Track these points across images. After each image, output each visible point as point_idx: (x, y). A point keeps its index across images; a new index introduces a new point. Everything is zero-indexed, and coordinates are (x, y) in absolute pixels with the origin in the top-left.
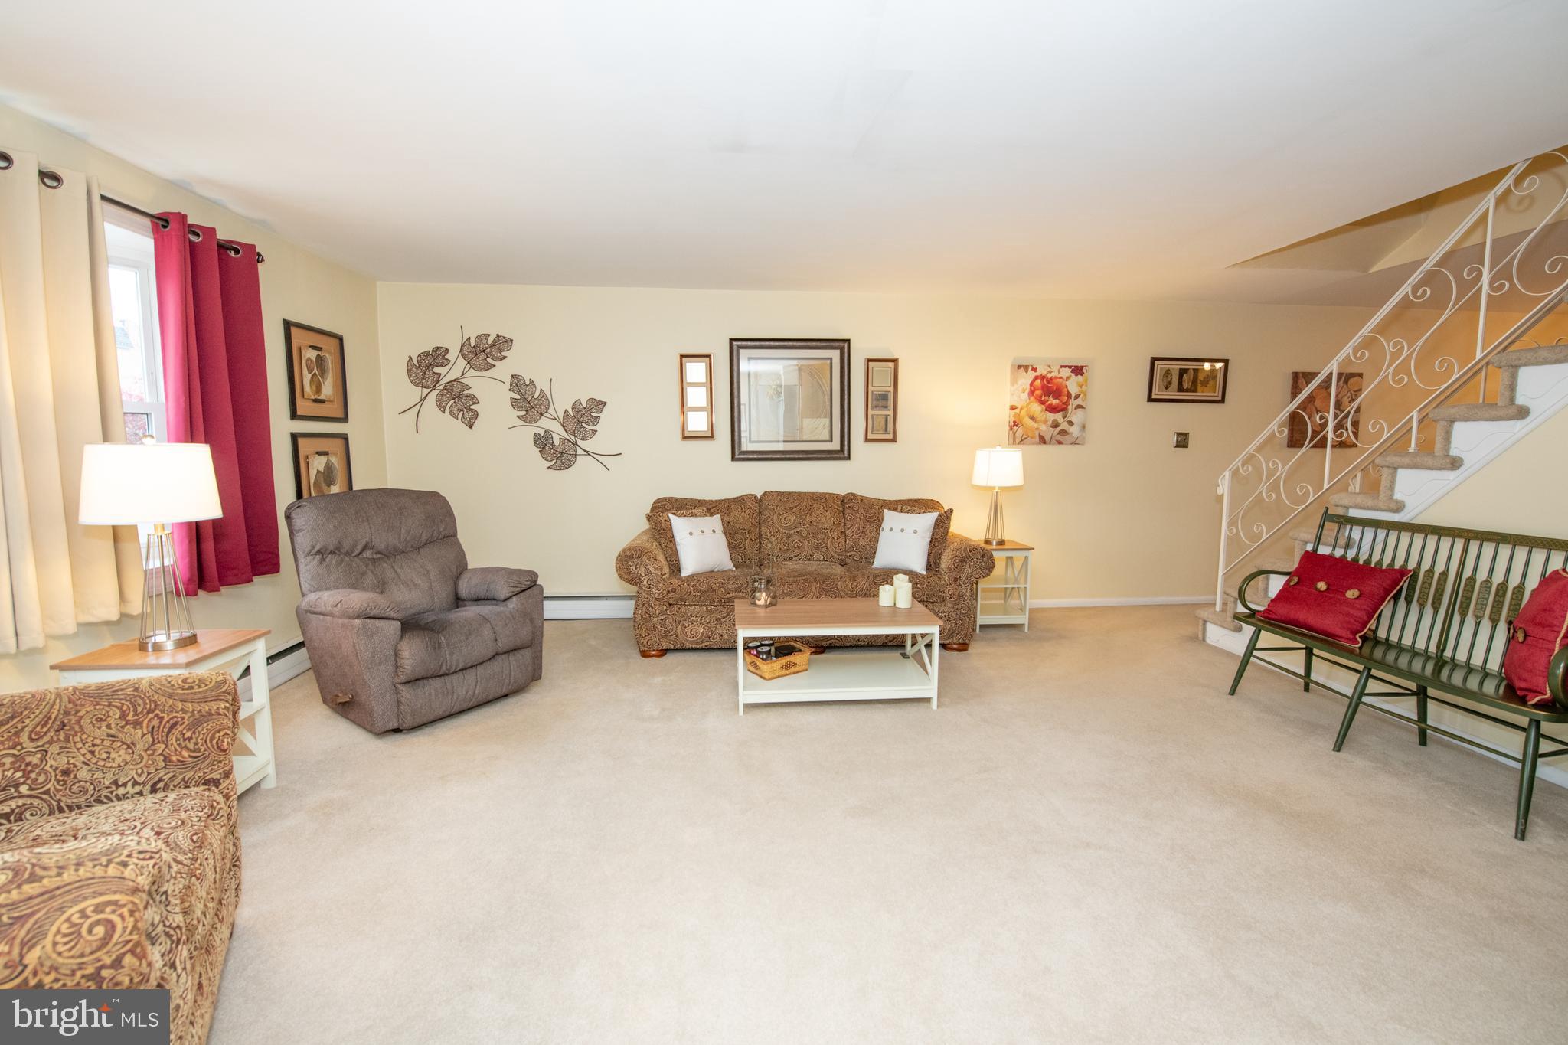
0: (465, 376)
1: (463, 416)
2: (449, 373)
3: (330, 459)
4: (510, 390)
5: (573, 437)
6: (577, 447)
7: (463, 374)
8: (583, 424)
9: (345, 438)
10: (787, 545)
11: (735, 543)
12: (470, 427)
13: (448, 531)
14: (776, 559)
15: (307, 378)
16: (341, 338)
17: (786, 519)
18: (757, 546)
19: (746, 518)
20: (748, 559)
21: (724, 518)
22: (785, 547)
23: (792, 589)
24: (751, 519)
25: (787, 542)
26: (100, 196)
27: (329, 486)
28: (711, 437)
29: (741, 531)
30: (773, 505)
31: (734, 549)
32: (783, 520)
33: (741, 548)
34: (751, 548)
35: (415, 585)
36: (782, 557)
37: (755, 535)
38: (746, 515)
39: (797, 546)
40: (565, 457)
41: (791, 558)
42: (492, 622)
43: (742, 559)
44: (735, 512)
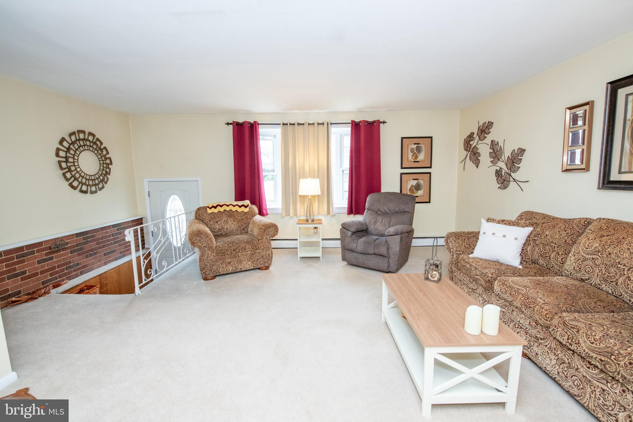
0: (478, 143)
1: (476, 163)
2: (473, 143)
3: (419, 181)
4: (490, 148)
5: (509, 171)
6: (511, 177)
7: (477, 143)
8: (515, 164)
9: (430, 173)
10: (580, 267)
11: (544, 252)
12: (477, 167)
13: (406, 210)
14: (571, 275)
15: (410, 154)
16: (431, 138)
17: (589, 245)
18: (563, 260)
19: (562, 236)
20: (551, 267)
21: (546, 231)
22: (578, 268)
23: (506, 291)
24: (567, 238)
25: (580, 265)
26: (331, 124)
27: (418, 191)
28: (584, 169)
29: (552, 244)
30: (591, 230)
31: (542, 256)
32: (587, 245)
33: (546, 257)
34: (555, 259)
35: (385, 225)
36: (575, 275)
37: (563, 251)
38: (564, 234)
39: (588, 270)
40: (505, 182)
41: (582, 280)
42: (376, 242)
43: (547, 266)
44: (557, 230)
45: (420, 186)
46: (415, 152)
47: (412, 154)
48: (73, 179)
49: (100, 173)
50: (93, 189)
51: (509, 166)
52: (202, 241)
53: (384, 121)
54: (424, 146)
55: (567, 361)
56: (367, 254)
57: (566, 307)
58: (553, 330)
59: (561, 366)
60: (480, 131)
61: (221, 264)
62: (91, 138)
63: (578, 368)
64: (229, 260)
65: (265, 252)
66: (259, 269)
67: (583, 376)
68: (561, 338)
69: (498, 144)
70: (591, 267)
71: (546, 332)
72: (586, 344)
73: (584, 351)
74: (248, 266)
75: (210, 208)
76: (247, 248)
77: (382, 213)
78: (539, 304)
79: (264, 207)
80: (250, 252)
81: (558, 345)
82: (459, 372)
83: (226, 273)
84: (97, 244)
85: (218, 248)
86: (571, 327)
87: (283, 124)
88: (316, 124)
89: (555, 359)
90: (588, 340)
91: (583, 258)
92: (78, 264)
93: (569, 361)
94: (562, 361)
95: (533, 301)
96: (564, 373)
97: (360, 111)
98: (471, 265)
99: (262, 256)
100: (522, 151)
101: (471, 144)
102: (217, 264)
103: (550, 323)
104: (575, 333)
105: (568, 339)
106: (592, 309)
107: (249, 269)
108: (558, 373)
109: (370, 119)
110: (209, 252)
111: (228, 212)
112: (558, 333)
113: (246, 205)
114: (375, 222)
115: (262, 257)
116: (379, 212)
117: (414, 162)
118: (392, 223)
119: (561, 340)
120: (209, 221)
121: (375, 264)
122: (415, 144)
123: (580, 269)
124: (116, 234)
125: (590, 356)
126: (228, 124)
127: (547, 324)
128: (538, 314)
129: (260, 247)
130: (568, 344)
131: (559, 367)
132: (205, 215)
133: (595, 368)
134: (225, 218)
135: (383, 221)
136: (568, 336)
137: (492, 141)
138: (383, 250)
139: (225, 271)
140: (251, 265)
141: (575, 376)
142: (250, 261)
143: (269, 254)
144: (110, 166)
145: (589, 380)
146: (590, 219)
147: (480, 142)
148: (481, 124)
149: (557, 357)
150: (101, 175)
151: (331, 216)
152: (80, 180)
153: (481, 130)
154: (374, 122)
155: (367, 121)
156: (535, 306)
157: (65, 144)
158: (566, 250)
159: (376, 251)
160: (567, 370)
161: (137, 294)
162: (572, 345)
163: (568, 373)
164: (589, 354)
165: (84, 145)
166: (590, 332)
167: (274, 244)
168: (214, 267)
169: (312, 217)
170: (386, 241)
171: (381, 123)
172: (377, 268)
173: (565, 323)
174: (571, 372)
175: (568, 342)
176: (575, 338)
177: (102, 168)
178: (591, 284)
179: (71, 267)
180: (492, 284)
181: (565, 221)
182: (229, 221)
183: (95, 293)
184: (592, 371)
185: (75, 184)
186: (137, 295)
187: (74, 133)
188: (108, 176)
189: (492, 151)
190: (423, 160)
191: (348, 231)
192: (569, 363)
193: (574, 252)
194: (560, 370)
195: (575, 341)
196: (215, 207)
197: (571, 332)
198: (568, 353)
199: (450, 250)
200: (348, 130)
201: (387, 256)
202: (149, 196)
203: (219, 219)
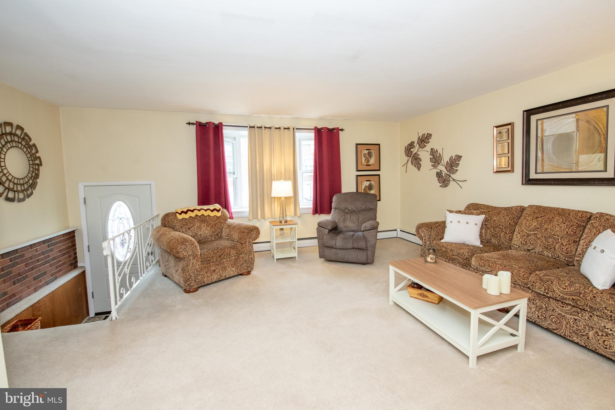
0: (418, 151)
1: (417, 167)
2: (415, 151)
3: (371, 182)
4: (430, 155)
5: (449, 173)
6: (451, 178)
7: (418, 150)
8: (453, 167)
9: (379, 175)
10: (526, 241)
11: (495, 233)
12: (419, 170)
13: (371, 207)
14: (519, 248)
15: (363, 159)
16: (379, 145)
17: (530, 225)
18: (510, 238)
19: (507, 220)
20: (502, 244)
21: (493, 218)
22: (524, 242)
23: (485, 264)
24: (510, 221)
25: (526, 239)
26: (296, 129)
27: (370, 190)
28: (510, 171)
29: (500, 227)
30: (527, 214)
31: (493, 236)
32: (528, 224)
33: (498, 236)
34: (505, 237)
35: (354, 222)
36: (522, 248)
37: (509, 231)
38: (508, 218)
39: (533, 243)
40: (446, 182)
41: (529, 250)
42: (354, 237)
43: (498, 243)
44: (502, 215)
45: (372, 186)
46: (367, 157)
47: (365, 158)
49: (30, 175)
50: (21, 196)
51: (448, 169)
52: (187, 249)
53: (342, 129)
54: (374, 152)
55: (544, 306)
56: (346, 249)
57: (534, 268)
58: (532, 285)
59: (540, 311)
60: (419, 140)
61: (206, 273)
62: (19, 132)
63: (554, 309)
64: (214, 268)
65: (248, 256)
66: (241, 275)
67: (558, 314)
68: (539, 290)
69: (437, 152)
70: (534, 240)
71: (524, 289)
72: (559, 291)
73: (559, 295)
74: (232, 273)
75: (180, 214)
76: (232, 253)
77: (349, 211)
78: (516, 269)
80: (234, 257)
81: (536, 296)
82: (493, 326)
83: (211, 282)
85: (203, 256)
86: (547, 281)
87: (250, 127)
88: (282, 129)
89: (534, 307)
90: (561, 287)
91: (527, 234)
93: (546, 306)
94: (540, 307)
95: (511, 267)
96: (543, 316)
97: (321, 119)
98: (446, 248)
100: (459, 157)
101: (412, 151)
102: (201, 273)
103: (527, 281)
104: (550, 285)
105: (545, 290)
106: (548, 268)
107: (233, 275)
108: (538, 316)
109: (330, 127)
110: (194, 261)
111: (200, 217)
112: (537, 287)
113: (218, 209)
114: (344, 220)
115: (245, 261)
116: (347, 211)
117: (367, 165)
118: (360, 220)
119: (540, 292)
120: (181, 228)
121: (355, 257)
122: (367, 150)
123: (526, 242)
124: (47, 252)
125: (564, 298)
126: (189, 124)
127: (525, 282)
128: (517, 276)
129: (244, 251)
130: (545, 294)
131: (539, 312)
132: (176, 222)
133: (567, 306)
134: (197, 224)
135: (352, 218)
136: (545, 287)
137: (432, 149)
138: (362, 244)
139: (210, 280)
140: (235, 271)
141: (552, 315)
142: (234, 267)
143: (252, 258)
144: (39, 168)
145: (563, 316)
146: (523, 206)
147: (420, 149)
148: (420, 135)
149: (535, 305)
150: (31, 178)
151: (299, 216)
152: (7, 185)
153: (421, 140)
154: (334, 129)
155: (328, 128)
156: (513, 271)
158: (511, 230)
159: (355, 246)
160: (546, 313)
161: (114, 318)
162: (548, 294)
163: (546, 314)
164: (564, 297)
165: (12, 141)
166: (561, 282)
167: (256, 247)
168: (199, 277)
169: (285, 219)
170: (364, 236)
171: (340, 130)
172: (357, 261)
173: (541, 279)
174: (548, 313)
175: (545, 292)
176: (550, 288)
178: (535, 252)
180: (469, 261)
181: (506, 209)
182: (202, 227)
183: (37, 328)
184: (566, 309)
186: (114, 320)
188: (37, 179)
189: (432, 157)
190: (374, 164)
191: (325, 229)
192: (546, 307)
193: (519, 231)
194: (539, 315)
195: (551, 290)
196: (186, 213)
197: (547, 284)
198: (545, 300)
199: (422, 238)
200: (312, 135)
201: (365, 248)
202: (85, 203)
203: (192, 225)
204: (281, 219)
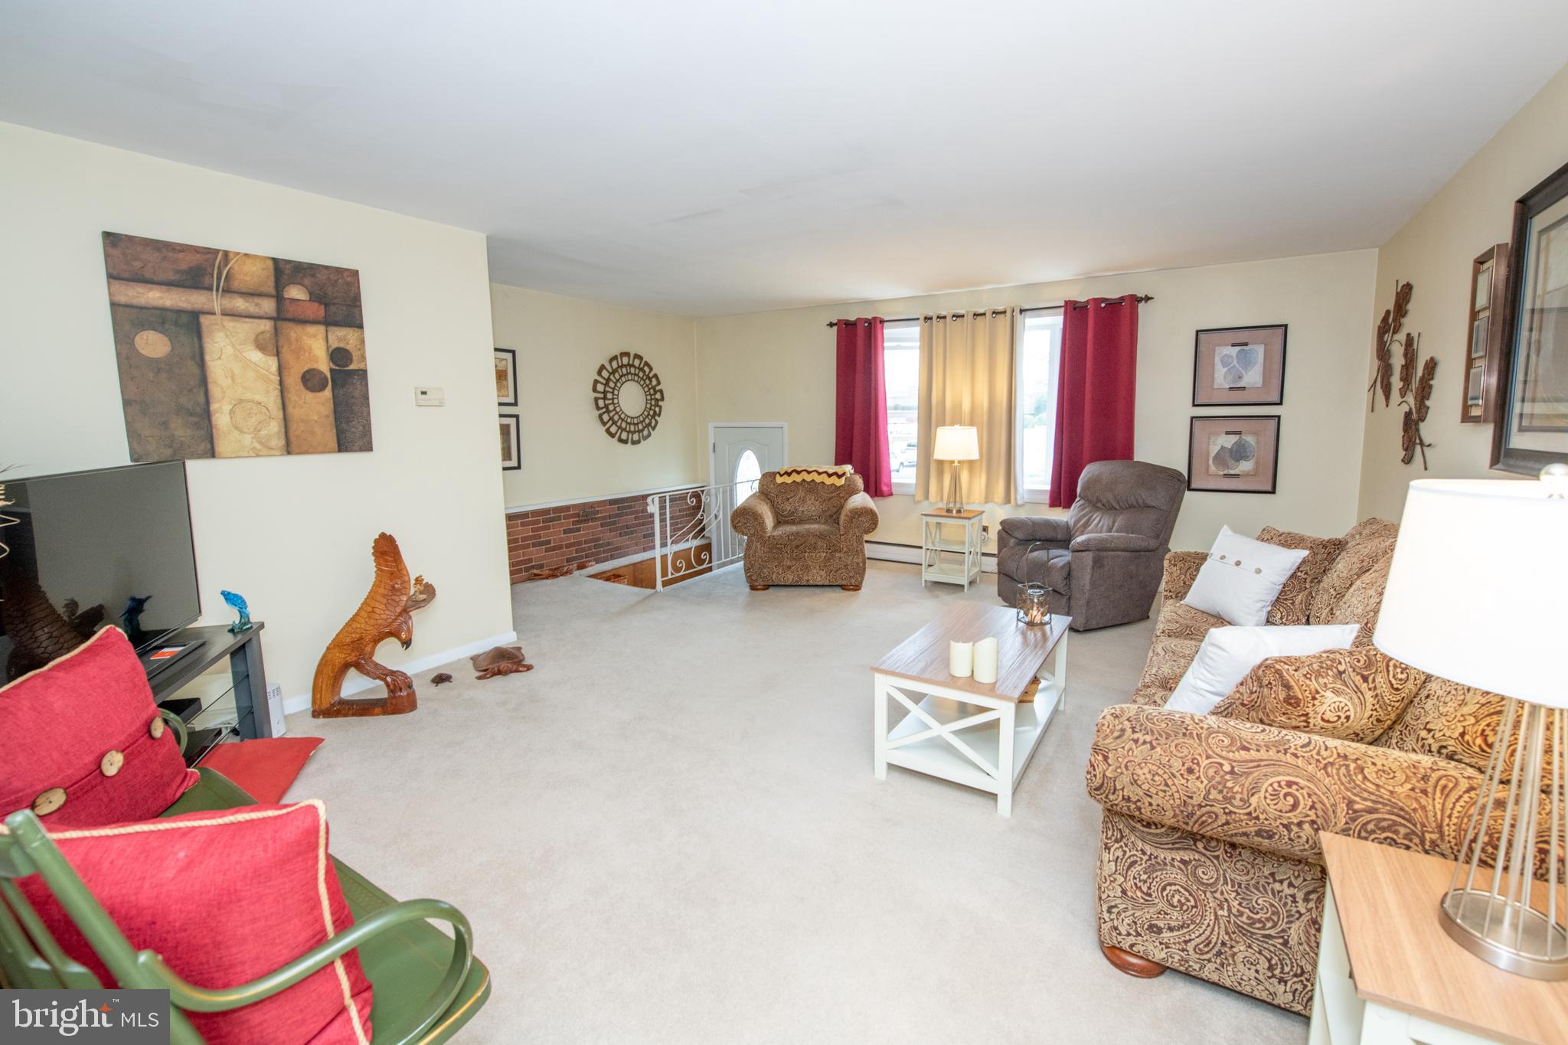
0: (1392, 341)
1: (1386, 392)
2: (1388, 339)
3: (1244, 437)
4: (1404, 354)
5: (1418, 417)
6: (1418, 434)
8: (1424, 397)
9: (1277, 418)
12: (1387, 406)
15: (1222, 371)
16: (1285, 327)
26: (1022, 311)
27: (1239, 461)
40: (1412, 446)
42: (1050, 562)
45: (1245, 448)
46: (1235, 366)
47: (1226, 369)
48: (611, 422)
49: (646, 413)
50: (636, 437)
51: (1418, 404)
53: (1148, 296)
54: (1263, 349)
60: (1397, 307)
61: (775, 568)
62: (637, 362)
64: (789, 563)
65: (851, 558)
66: (839, 587)
69: (1413, 344)
75: (781, 475)
77: (1103, 504)
79: (884, 479)
80: (825, 554)
83: (785, 584)
84: (636, 519)
87: (925, 319)
88: (988, 315)
92: (609, 544)
99: (846, 566)
100: (1434, 366)
101: (1385, 341)
102: (769, 566)
107: (822, 583)
111: (809, 483)
113: (843, 473)
114: (1086, 525)
116: (1098, 504)
117: (1232, 389)
120: (776, 498)
122: (1234, 345)
132: (773, 486)
137: (1407, 336)
139: (785, 579)
140: (827, 578)
142: (824, 570)
143: (860, 568)
144: (660, 403)
147: (1394, 337)
148: (1400, 287)
150: (647, 417)
152: (619, 424)
153: (1398, 304)
154: (1121, 300)
155: (1105, 300)
157: (605, 374)
161: (658, 592)
165: (628, 374)
168: (765, 571)
170: (1072, 562)
171: (1141, 300)
177: (648, 406)
179: (601, 546)
182: (808, 500)
185: (613, 429)
187: (615, 358)
188: (657, 418)
189: (1405, 362)
190: (1258, 386)
191: (1011, 537)
196: (789, 474)
200: (1057, 320)
201: (1064, 592)
202: (714, 451)
203: (792, 494)
204: (951, 505)
